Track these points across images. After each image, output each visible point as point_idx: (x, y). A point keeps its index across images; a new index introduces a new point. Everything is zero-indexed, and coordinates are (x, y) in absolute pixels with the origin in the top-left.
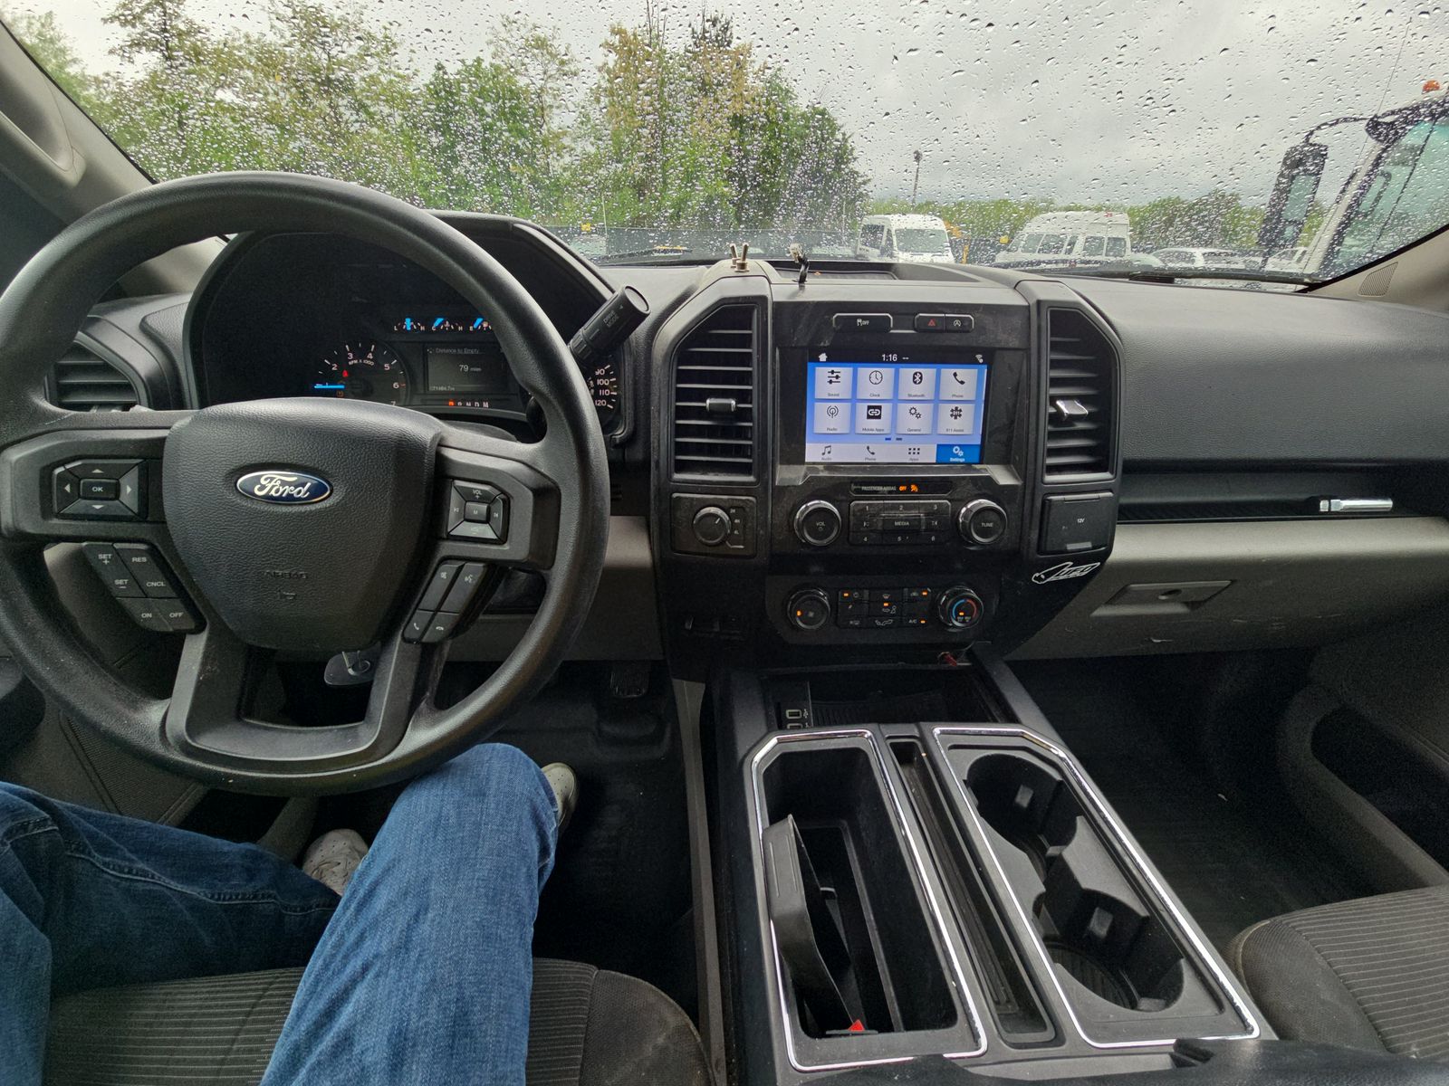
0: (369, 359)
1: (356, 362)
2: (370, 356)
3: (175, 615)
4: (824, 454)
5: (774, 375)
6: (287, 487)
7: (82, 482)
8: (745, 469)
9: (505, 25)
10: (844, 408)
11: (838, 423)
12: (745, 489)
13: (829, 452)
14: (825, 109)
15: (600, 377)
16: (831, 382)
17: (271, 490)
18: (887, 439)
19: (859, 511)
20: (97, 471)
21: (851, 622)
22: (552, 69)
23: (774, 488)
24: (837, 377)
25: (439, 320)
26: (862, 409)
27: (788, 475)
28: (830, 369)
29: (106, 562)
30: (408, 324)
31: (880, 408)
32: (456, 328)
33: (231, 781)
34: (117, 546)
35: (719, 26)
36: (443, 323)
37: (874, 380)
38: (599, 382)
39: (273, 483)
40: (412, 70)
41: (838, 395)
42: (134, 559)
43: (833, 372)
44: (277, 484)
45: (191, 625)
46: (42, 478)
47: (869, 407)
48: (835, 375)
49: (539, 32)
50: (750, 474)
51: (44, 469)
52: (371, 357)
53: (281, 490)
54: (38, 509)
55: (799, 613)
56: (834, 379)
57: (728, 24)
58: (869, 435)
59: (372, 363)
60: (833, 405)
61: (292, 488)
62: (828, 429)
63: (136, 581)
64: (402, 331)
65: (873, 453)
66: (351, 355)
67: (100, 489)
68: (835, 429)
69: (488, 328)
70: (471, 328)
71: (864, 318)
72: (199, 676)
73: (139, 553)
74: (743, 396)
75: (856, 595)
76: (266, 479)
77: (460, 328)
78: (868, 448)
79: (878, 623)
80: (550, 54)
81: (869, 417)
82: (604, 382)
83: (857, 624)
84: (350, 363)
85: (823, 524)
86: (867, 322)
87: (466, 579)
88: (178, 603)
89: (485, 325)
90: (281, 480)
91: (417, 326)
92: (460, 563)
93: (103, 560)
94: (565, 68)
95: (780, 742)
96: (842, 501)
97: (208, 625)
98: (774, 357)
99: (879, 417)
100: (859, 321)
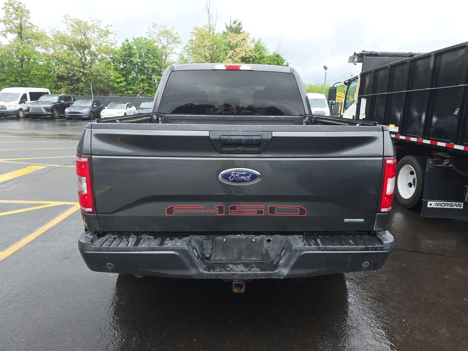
9: (153, 27)
14: (279, 54)
22: (170, 40)
35: (236, 24)
40: (115, 41)
49: (166, 29)
57: (240, 23)
80: (170, 35)
94: (176, 40)
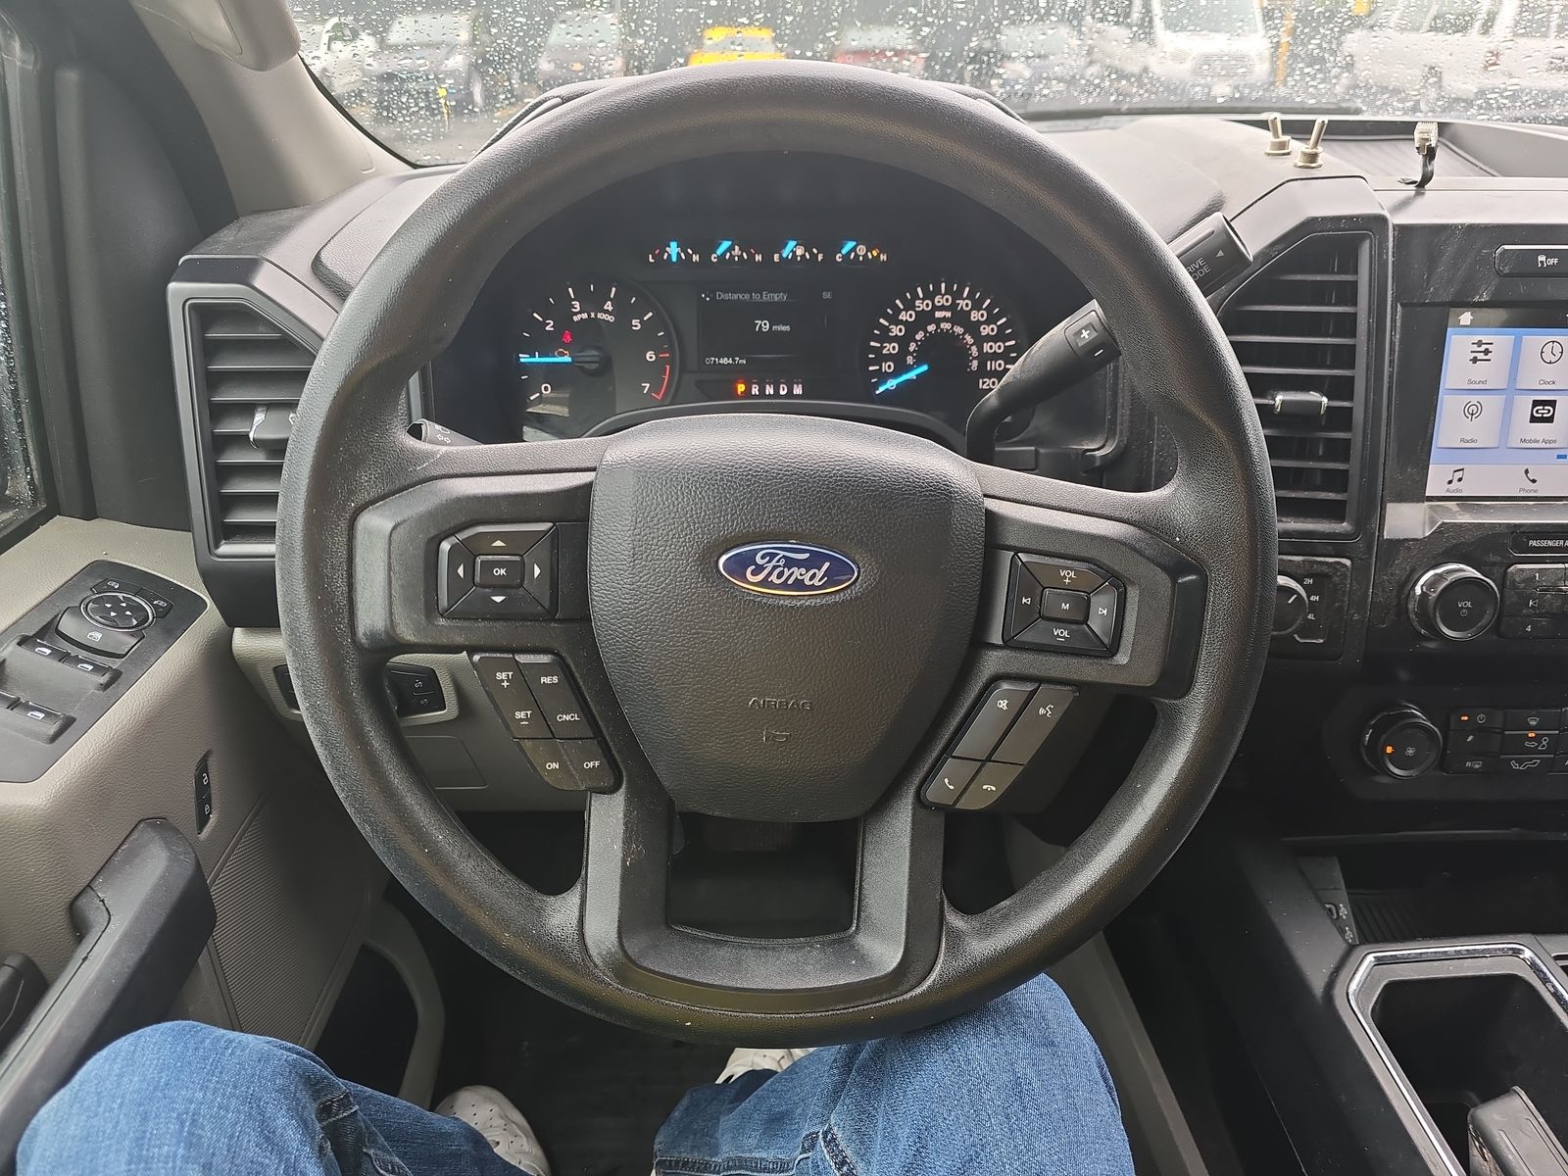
0: (606, 312)
1: (585, 316)
2: (609, 306)
3: (591, 765)
4: (1450, 482)
5: (1392, 350)
6: (795, 569)
7: (479, 560)
8: (1335, 511)
10: (1492, 404)
11: (1481, 431)
12: (1337, 545)
13: (1460, 480)
15: (989, 339)
16: (1475, 360)
17: (770, 574)
18: (1559, 457)
19: (1524, 581)
20: (499, 543)
21: (1468, 764)
23: (1381, 541)
24: (1487, 352)
25: (726, 244)
26: (1525, 406)
27: (1405, 521)
28: (1476, 339)
29: (505, 684)
30: (673, 249)
31: (1553, 403)
32: (751, 256)
33: (689, 1024)
34: (522, 659)
36: (731, 249)
37: (1548, 357)
38: (986, 347)
39: (774, 563)
41: (1485, 382)
42: (544, 680)
43: (1480, 343)
44: (781, 564)
45: (608, 781)
46: (427, 553)
47: (1536, 403)
48: (1483, 348)
50: (1342, 519)
51: (431, 540)
52: (610, 308)
53: (787, 573)
54: (421, 604)
55: (1389, 750)
56: (1481, 356)
58: (1529, 448)
59: (611, 319)
60: (1474, 399)
61: (803, 571)
62: (1462, 440)
63: (542, 715)
64: (664, 264)
65: (1534, 481)
66: (577, 304)
67: (503, 572)
68: (1473, 441)
69: (803, 256)
70: (776, 257)
71: (1549, 254)
72: (624, 861)
73: (545, 670)
74: (1340, 388)
75: (1481, 719)
76: (763, 557)
77: (758, 258)
78: (1527, 472)
79: (1515, 765)
81: (1534, 419)
82: (995, 347)
83: (1477, 766)
84: (575, 318)
85: (1469, 604)
86: (1554, 261)
87: (1042, 711)
88: (594, 745)
89: (800, 251)
90: (784, 556)
91: (686, 254)
92: (1029, 687)
93: (503, 681)
95: (1380, 961)
96: (1494, 564)
97: (625, 782)
98: (1394, 320)
99: (1550, 420)
100: (1542, 258)
